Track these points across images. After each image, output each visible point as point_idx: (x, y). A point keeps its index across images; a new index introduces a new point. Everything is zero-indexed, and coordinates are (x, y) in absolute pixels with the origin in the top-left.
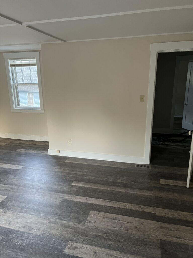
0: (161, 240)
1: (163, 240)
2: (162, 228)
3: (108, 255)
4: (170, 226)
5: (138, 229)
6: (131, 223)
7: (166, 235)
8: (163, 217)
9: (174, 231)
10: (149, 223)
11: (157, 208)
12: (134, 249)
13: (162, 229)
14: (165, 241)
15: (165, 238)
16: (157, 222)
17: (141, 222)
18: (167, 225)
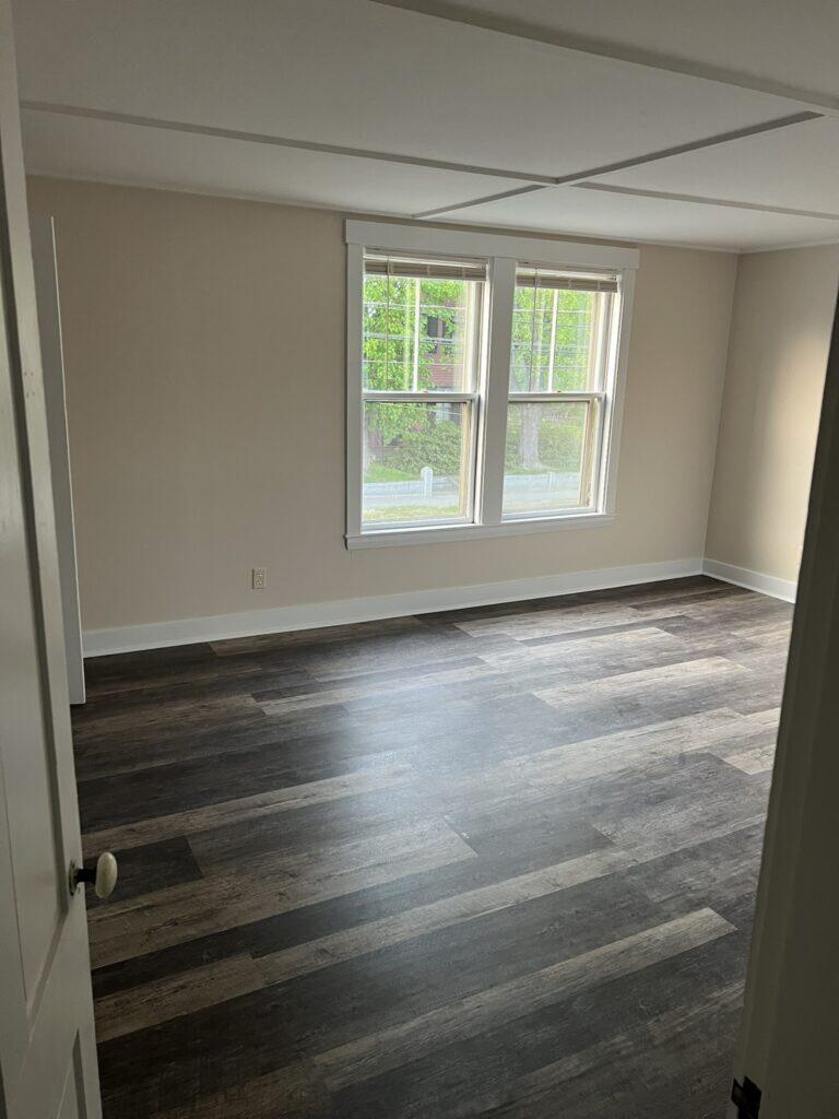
0: (201, 877)
1: (194, 879)
2: (210, 914)
3: (314, 795)
4: (180, 935)
5: (286, 873)
6: (319, 880)
7: (189, 898)
8: (220, 957)
9: (164, 925)
10: (259, 908)
11: (259, 986)
12: (264, 827)
13: (209, 910)
14: (189, 880)
15: (189, 887)
16: (234, 925)
17: (289, 898)
18: (194, 932)
